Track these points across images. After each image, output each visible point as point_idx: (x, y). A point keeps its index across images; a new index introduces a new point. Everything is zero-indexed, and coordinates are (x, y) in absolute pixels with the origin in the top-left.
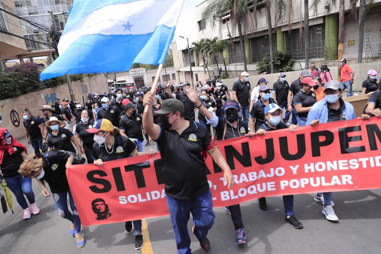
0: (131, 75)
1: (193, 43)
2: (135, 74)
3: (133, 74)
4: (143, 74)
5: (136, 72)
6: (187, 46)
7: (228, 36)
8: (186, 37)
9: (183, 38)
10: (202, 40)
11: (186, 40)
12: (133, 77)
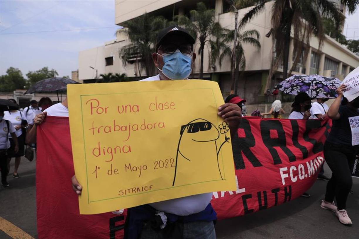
0: (16, 95)
1: (101, 75)
2: (20, 95)
3: (18, 95)
4: (30, 97)
5: (22, 93)
6: (96, 76)
7: (135, 74)
8: (96, 68)
9: (93, 68)
10: (110, 74)
11: (96, 71)
12: (18, 98)
